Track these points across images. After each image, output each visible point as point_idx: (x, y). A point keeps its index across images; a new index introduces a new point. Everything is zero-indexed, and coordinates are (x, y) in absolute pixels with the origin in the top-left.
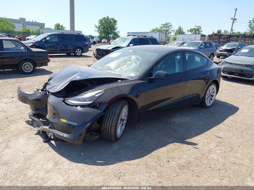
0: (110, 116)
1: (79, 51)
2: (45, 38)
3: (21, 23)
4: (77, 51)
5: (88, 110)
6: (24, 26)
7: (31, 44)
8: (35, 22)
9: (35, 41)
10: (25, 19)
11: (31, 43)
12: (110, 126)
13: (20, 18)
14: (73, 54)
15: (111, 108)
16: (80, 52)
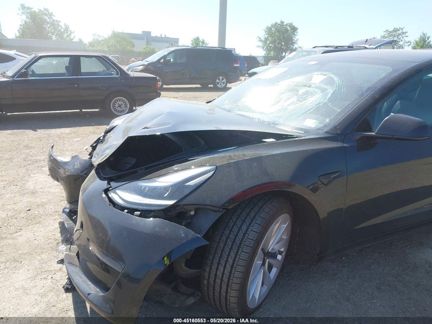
0: (227, 249)
1: (223, 79)
2: (164, 57)
3: (144, 40)
4: (219, 79)
5: (158, 229)
6: (148, 44)
7: (142, 67)
8: (165, 37)
9: (148, 63)
10: (150, 32)
11: (142, 65)
12: (226, 280)
13: (143, 32)
14: (212, 86)
15: (231, 224)
16: (223, 81)
